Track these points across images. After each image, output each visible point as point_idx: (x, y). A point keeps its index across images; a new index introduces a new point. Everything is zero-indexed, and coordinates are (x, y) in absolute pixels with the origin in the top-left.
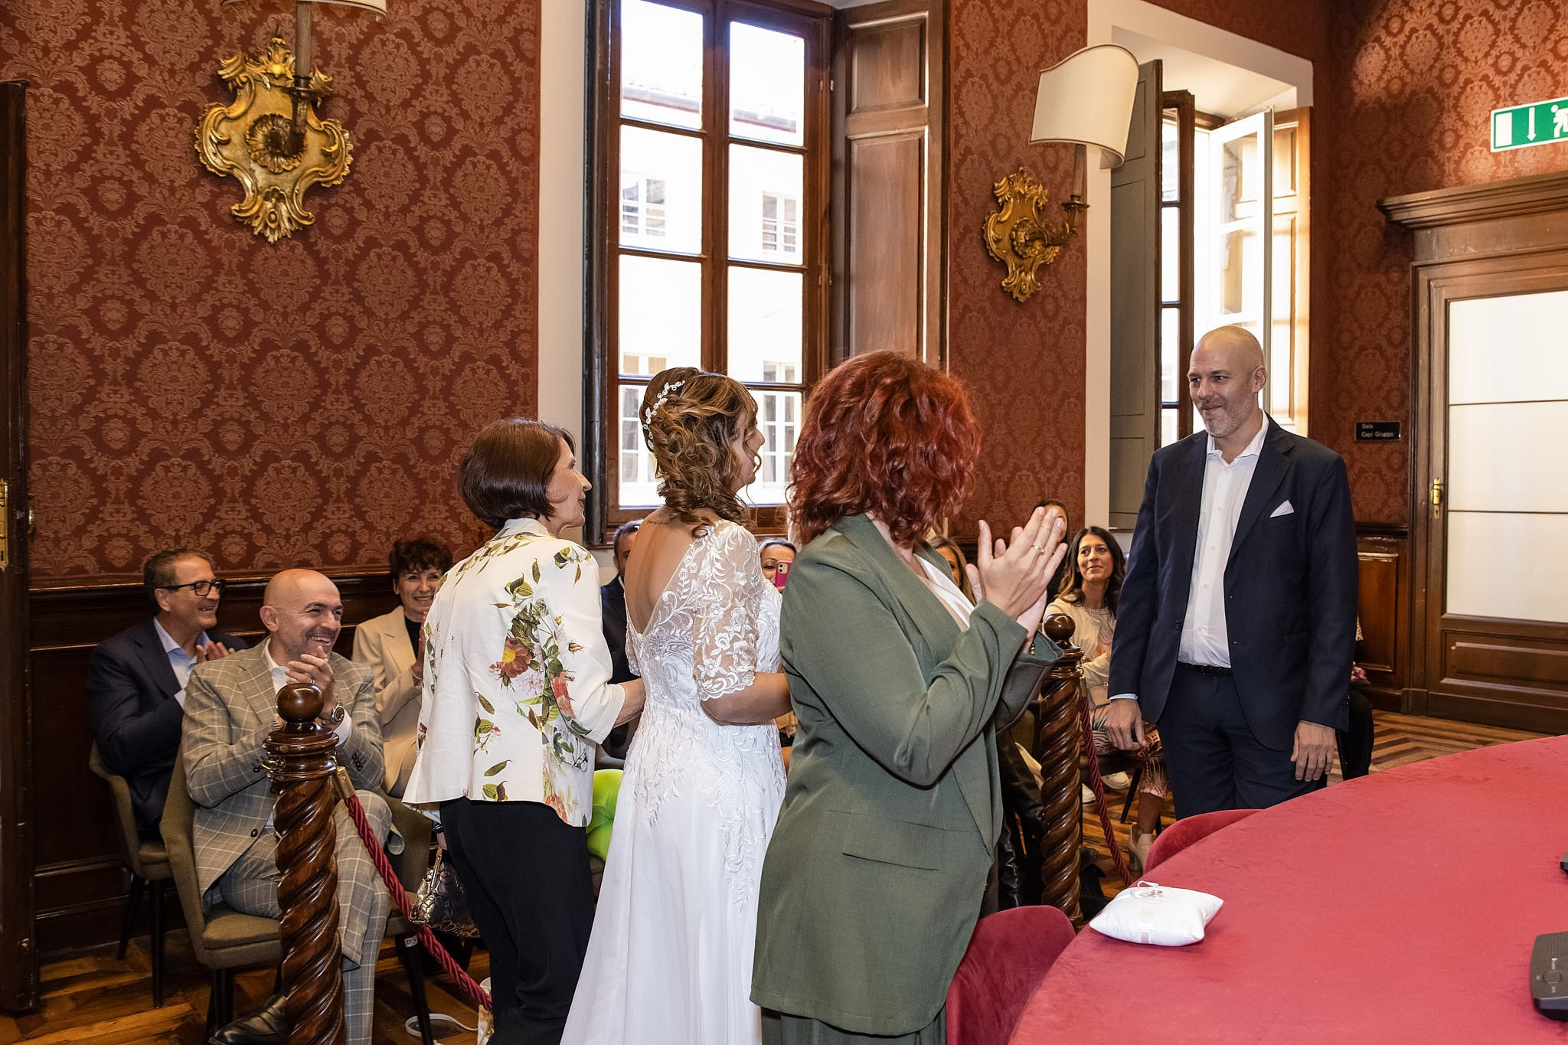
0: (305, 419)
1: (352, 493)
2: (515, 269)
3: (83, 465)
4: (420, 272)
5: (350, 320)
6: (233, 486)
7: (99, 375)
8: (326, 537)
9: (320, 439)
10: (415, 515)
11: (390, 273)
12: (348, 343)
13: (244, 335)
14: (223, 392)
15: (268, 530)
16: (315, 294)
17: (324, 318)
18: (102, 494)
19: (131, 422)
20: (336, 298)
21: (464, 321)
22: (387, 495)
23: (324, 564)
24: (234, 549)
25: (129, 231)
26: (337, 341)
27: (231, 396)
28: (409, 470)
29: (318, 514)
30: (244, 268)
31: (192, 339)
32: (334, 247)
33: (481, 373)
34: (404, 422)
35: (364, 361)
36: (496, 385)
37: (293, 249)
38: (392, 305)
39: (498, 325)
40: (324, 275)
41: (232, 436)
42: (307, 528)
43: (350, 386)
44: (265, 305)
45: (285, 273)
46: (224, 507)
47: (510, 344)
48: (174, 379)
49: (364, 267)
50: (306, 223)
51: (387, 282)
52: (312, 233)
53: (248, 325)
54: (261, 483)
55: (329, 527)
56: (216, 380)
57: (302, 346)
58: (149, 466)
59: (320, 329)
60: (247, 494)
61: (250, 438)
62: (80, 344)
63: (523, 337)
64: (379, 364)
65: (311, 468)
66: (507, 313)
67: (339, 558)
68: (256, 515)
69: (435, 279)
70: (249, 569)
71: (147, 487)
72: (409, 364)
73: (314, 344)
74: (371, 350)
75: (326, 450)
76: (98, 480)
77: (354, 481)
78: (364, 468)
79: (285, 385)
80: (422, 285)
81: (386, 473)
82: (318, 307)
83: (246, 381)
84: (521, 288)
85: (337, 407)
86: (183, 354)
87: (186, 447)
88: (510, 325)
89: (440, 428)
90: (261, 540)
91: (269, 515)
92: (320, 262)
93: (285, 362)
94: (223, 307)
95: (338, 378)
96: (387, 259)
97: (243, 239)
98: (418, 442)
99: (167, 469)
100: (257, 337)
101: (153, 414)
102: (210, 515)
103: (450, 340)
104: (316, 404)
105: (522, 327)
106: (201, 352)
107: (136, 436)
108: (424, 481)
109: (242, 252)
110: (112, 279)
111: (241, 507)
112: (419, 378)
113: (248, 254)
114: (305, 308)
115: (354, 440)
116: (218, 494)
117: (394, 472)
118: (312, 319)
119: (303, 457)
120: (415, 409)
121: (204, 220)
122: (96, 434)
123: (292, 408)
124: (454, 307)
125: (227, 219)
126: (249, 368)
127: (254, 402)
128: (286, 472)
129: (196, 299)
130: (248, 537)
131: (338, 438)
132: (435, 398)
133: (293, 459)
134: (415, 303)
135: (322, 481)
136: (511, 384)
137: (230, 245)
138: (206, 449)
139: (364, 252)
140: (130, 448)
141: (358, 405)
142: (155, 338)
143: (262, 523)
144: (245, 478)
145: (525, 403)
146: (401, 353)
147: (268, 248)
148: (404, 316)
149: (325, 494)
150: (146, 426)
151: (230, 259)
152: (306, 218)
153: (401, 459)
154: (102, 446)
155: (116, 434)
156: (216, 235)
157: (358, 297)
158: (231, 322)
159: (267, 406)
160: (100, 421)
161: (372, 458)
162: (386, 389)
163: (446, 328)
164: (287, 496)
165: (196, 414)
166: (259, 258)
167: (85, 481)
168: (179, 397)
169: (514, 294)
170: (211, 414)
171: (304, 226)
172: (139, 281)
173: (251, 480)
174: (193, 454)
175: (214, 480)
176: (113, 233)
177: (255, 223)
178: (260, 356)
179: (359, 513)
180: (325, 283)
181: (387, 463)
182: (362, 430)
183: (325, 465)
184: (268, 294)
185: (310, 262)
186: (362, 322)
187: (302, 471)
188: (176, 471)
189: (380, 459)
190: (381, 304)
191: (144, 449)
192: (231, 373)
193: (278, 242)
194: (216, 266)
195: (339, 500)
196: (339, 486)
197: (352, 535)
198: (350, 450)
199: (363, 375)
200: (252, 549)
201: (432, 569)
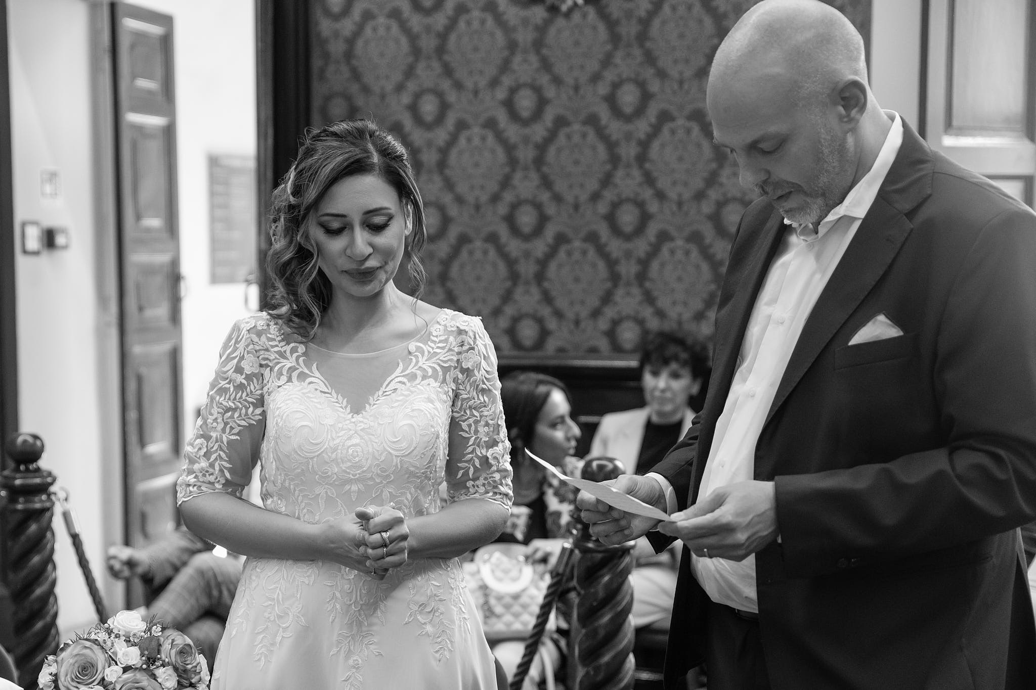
0: (595, 197)
1: (642, 277)
4: (718, 20)
5: (641, 85)
6: (527, 269)
8: (616, 323)
9: (610, 218)
10: (710, 302)
11: (685, 27)
12: (640, 111)
13: (538, 114)
14: (518, 175)
15: (559, 314)
16: (607, 61)
17: (616, 86)
19: (442, 208)
20: (626, 64)
22: (680, 279)
23: (613, 352)
24: (528, 332)
25: (440, 25)
26: (628, 110)
27: (526, 177)
28: (704, 252)
29: (607, 299)
30: (538, 44)
31: (491, 124)
34: (700, 196)
35: (656, 130)
37: (584, 16)
38: (687, 61)
40: (615, 39)
41: (526, 219)
42: (596, 314)
43: (642, 158)
44: (557, 81)
45: (577, 43)
46: (519, 290)
48: (477, 165)
49: (656, 23)
51: (681, 36)
53: (542, 103)
54: (553, 267)
55: (619, 313)
56: (513, 162)
57: (592, 120)
58: (457, 250)
59: (611, 100)
60: (540, 277)
61: (543, 220)
64: (673, 132)
65: (601, 251)
67: (628, 346)
68: (547, 298)
71: (454, 270)
72: (706, 130)
73: (604, 114)
74: (665, 117)
75: (616, 230)
77: (645, 263)
78: (655, 250)
79: (577, 163)
81: (679, 255)
82: (610, 76)
83: (539, 161)
85: (628, 182)
86: (483, 139)
87: (486, 230)
89: (741, 202)
90: (552, 324)
91: (558, 300)
92: (612, 24)
93: (576, 138)
94: (519, 87)
95: (629, 151)
98: (715, 219)
99: (471, 253)
100: (549, 116)
101: (460, 200)
102: (508, 297)
104: (607, 181)
106: (499, 136)
107: (446, 221)
108: (721, 264)
109: (536, 27)
110: (427, 73)
111: (534, 290)
113: (542, 30)
114: (596, 78)
115: (645, 218)
116: (514, 277)
117: (687, 253)
118: (603, 89)
120: (712, 180)
121: (502, 0)
123: (582, 186)
126: (542, 148)
127: (546, 183)
128: (577, 256)
129: (494, 83)
130: (540, 321)
131: (628, 218)
133: (584, 240)
135: (612, 264)
137: (525, 22)
138: (503, 231)
139: (657, 6)
141: (649, 180)
142: (462, 125)
143: (553, 306)
144: (538, 261)
146: (697, 117)
147: (561, 19)
149: (615, 278)
150: (453, 211)
151: (525, 37)
153: (695, 237)
156: (512, 12)
157: (650, 59)
158: (525, 102)
159: (560, 186)
161: (664, 237)
162: (680, 159)
165: (495, 198)
166: (552, 31)
168: (480, 181)
170: (508, 196)
172: (448, 71)
173: (543, 263)
174: (493, 238)
175: (511, 263)
176: (428, 29)
178: (552, 136)
179: (649, 298)
180: (616, 47)
181: (680, 243)
182: (653, 207)
183: (615, 247)
184: (560, 68)
185: (602, 28)
186: (654, 86)
187: (592, 253)
188: (478, 255)
189: (672, 239)
190: (676, 62)
191: (453, 233)
192: (526, 154)
193: (571, 11)
194: (512, 46)
195: (628, 284)
196: (629, 269)
197: (640, 322)
198: (640, 230)
199: (655, 145)
200: (544, 334)
201: (674, 366)
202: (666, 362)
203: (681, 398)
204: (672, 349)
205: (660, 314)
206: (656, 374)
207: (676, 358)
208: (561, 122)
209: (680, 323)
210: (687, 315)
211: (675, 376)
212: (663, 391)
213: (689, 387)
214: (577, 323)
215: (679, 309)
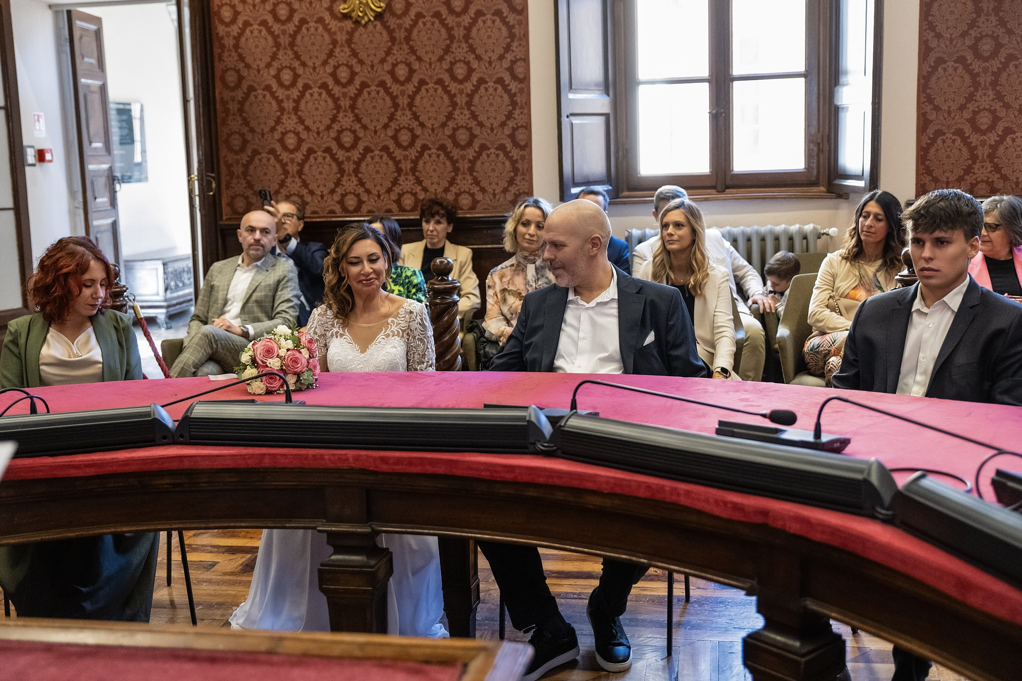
0: (386, 126)
1: (414, 170)
2: (512, 18)
3: (277, 157)
4: (449, 29)
5: (409, 65)
7: (282, 110)
8: (400, 195)
9: (395, 138)
10: (452, 182)
11: (431, 33)
12: (408, 79)
13: (351, 81)
14: (341, 115)
15: (368, 192)
16: (388, 52)
17: (394, 66)
18: (286, 173)
19: (297, 134)
20: (400, 53)
21: (479, 58)
23: (399, 211)
25: (291, 30)
26: (402, 79)
27: (346, 116)
28: (447, 155)
29: (395, 182)
30: (349, 42)
31: (324, 86)
32: (398, 22)
33: (491, 90)
34: (444, 125)
35: (418, 89)
36: (501, 97)
37: (375, 26)
38: (433, 53)
39: (501, 58)
40: (393, 40)
41: (347, 139)
42: (389, 191)
43: (411, 105)
44: (361, 62)
45: (371, 42)
46: (345, 178)
47: (511, 70)
48: (317, 109)
49: (415, 31)
50: (379, 10)
51: (429, 39)
52: (385, 15)
53: (353, 74)
54: (363, 165)
55: (402, 190)
56: (338, 108)
57: (382, 84)
58: (307, 157)
59: (392, 73)
60: (356, 171)
61: (357, 139)
62: (273, 94)
63: (519, 63)
64: (427, 91)
65: (391, 156)
66: (508, 49)
67: (408, 208)
68: (361, 183)
69: (459, 33)
70: (359, 214)
71: (306, 169)
72: (445, 89)
73: (389, 81)
74: (422, 82)
75: (398, 144)
76: (284, 165)
77: (415, 162)
78: (421, 154)
79: (374, 107)
80: (451, 38)
81: (434, 157)
82: (390, 59)
83: (353, 107)
84: (516, 30)
85: (404, 118)
86: (320, 94)
87: (324, 146)
88: (509, 56)
89: (466, 128)
90: (364, 197)
91: (368, 183)
92: (390, 32)
93: (373, 94)
94: (339, 66)
95: (403, 101)
96: (429, 25)
97: (348, 25)
98: (453, 137)
99: (316, 159)
100: (357, 82)
101: (308, 129)
102: (338, 183)
103: (471, 71)
104: (392, 118)
105: (518, 57)
106: (329, 93)
107: (300, 141)
108: (457, 161)
109: (348, 32)
110: (285, 57)
111: (353, 178)
112: (452, 97)
113: (351, 34)
114: (383, 61)
115: (414, 137)
116: (342, 171)
117: (438, 156)
118: (387, 67)
119: (385, 149)
120: (450, 117)
121: (327, 17)
122: (281, 141)
123: (378, 120)
124: (472, 49)
125: (339, 15)
126: (354, 99)
127: (358, 119)
128: (377, 159)
129: (325, 63)
130: (357, 195)
131: (404, 137)
132: (462, 108)
133: (381, 150)
134: (447, 50)
135: (397, 163)
136: (512, 96)
137: (341, 29)
138: (334, 146)
139: (415, 22)
140: (297, 148)
141: (416, 117)
142: (307, 87)
143: (364, 187)
144: (355, 163)
145: (522, 107)
146: (440, 82)
147: (361, 28)
148: (441, 59)
149: (399, 171)
150: (304, 135)
151: (341, 37)
152: (380, 7)
153: (442, 148)
154: (285, 148)
155: (291, 141)
156: (334, 25)
157: (413, 51)
158: (343, 74)
159: (365, 120)
160: (284, 134)
161: (425, 147)
162: (432, 105)
163: (467, 63)
164: (378, 172)
165: (329, 128)
166: (357, 34)
167: (278, 166)
168: (319, 118)
169: (512, 36)
170: (336, 127)
171: (379, 12)
172: (297, 56)
173: (358, 164)
174: (328, 150)
175: (339, 164)
176: (284, 32)
177: (354, 14)
178: (360, 92)
179: (419, 182)
180: (393, 44)
181: (434, 151)
182: (418, 132)
183: (398, 153)
184: (363, 55)
185: (385, 33)
186: (416, 66)
187: (385, 157)
188: (320, 159)
189: (430, 149)
190: (427, 53)
191: (304, 148)
192: (345, 103)
193: (367, 23)
194: (334, 43)
195: (407, 174)
196: (406, 166)
197: (414, 194)
198: (412, 144)
199: (418, 98)
200: (360, 203)
201: (437, 218)
202: (433, 216)
203: (443, 235)
204: (436, 208)
205: (425, 190)
206: (428, 222)
207: (438, 213)
208: (364, 85)
209: (436, 194)
210: (440, 190)
211: (438, 222)
212: (432, 231)
213: (446, 229)
214: (379, 196)
215: (435, 186)
